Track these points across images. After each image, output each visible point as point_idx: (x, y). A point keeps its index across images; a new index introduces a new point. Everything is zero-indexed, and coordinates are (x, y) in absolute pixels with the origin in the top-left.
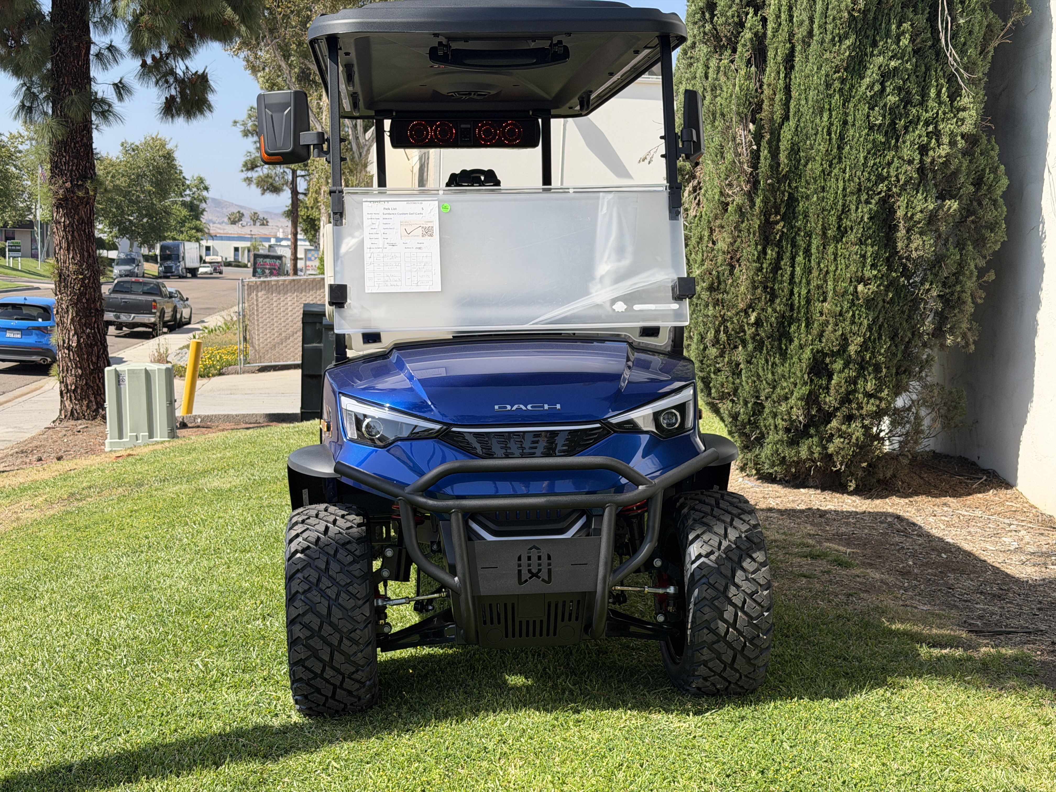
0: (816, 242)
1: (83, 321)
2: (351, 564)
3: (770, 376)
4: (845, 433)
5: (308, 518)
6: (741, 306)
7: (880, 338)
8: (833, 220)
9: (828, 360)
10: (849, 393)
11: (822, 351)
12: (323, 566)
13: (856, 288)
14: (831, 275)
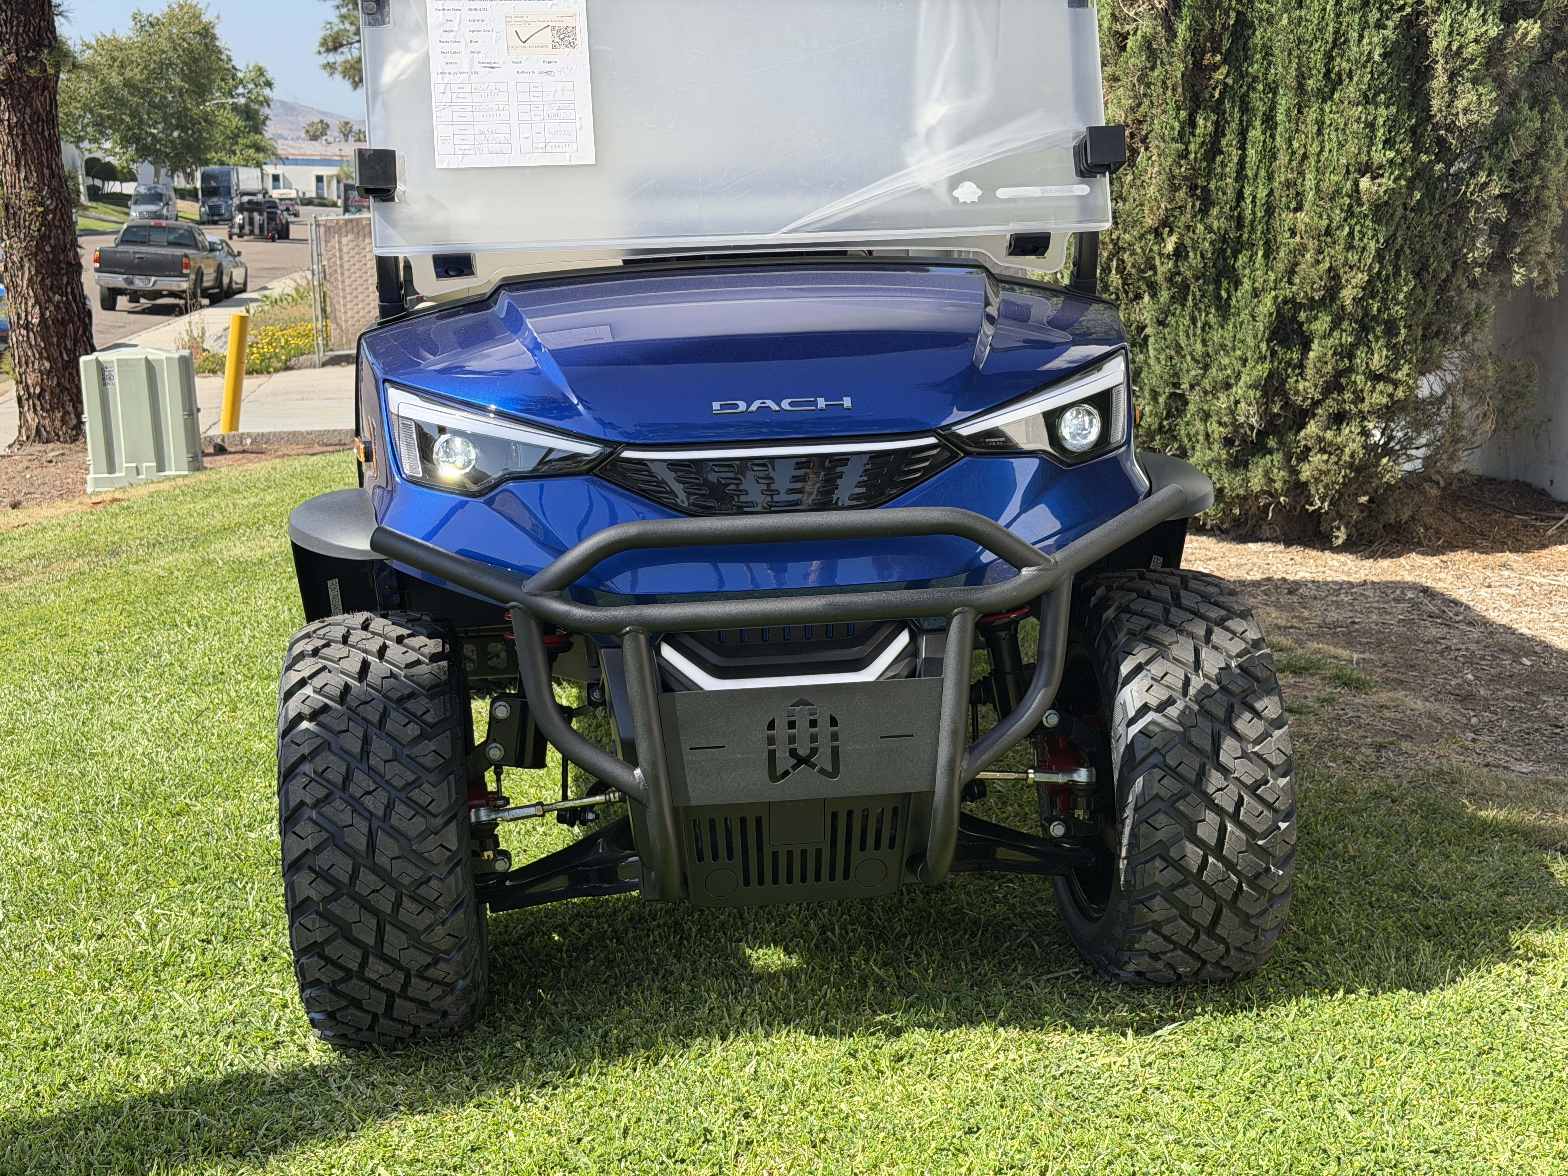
0: (1285, 102)
1: (48, 282)
2: (416, 741)
3: (1199, 346)
4: (1331, 444)
5: (327, 645)
6: (1150, 221)
7: (1397, 273)
8: (1317, 59)
9: (1302, 316)
10: (1339, 374)
11: (1293, 300)
12: (356, 749)
13: (1356, 183)
14: (1312, 160)
